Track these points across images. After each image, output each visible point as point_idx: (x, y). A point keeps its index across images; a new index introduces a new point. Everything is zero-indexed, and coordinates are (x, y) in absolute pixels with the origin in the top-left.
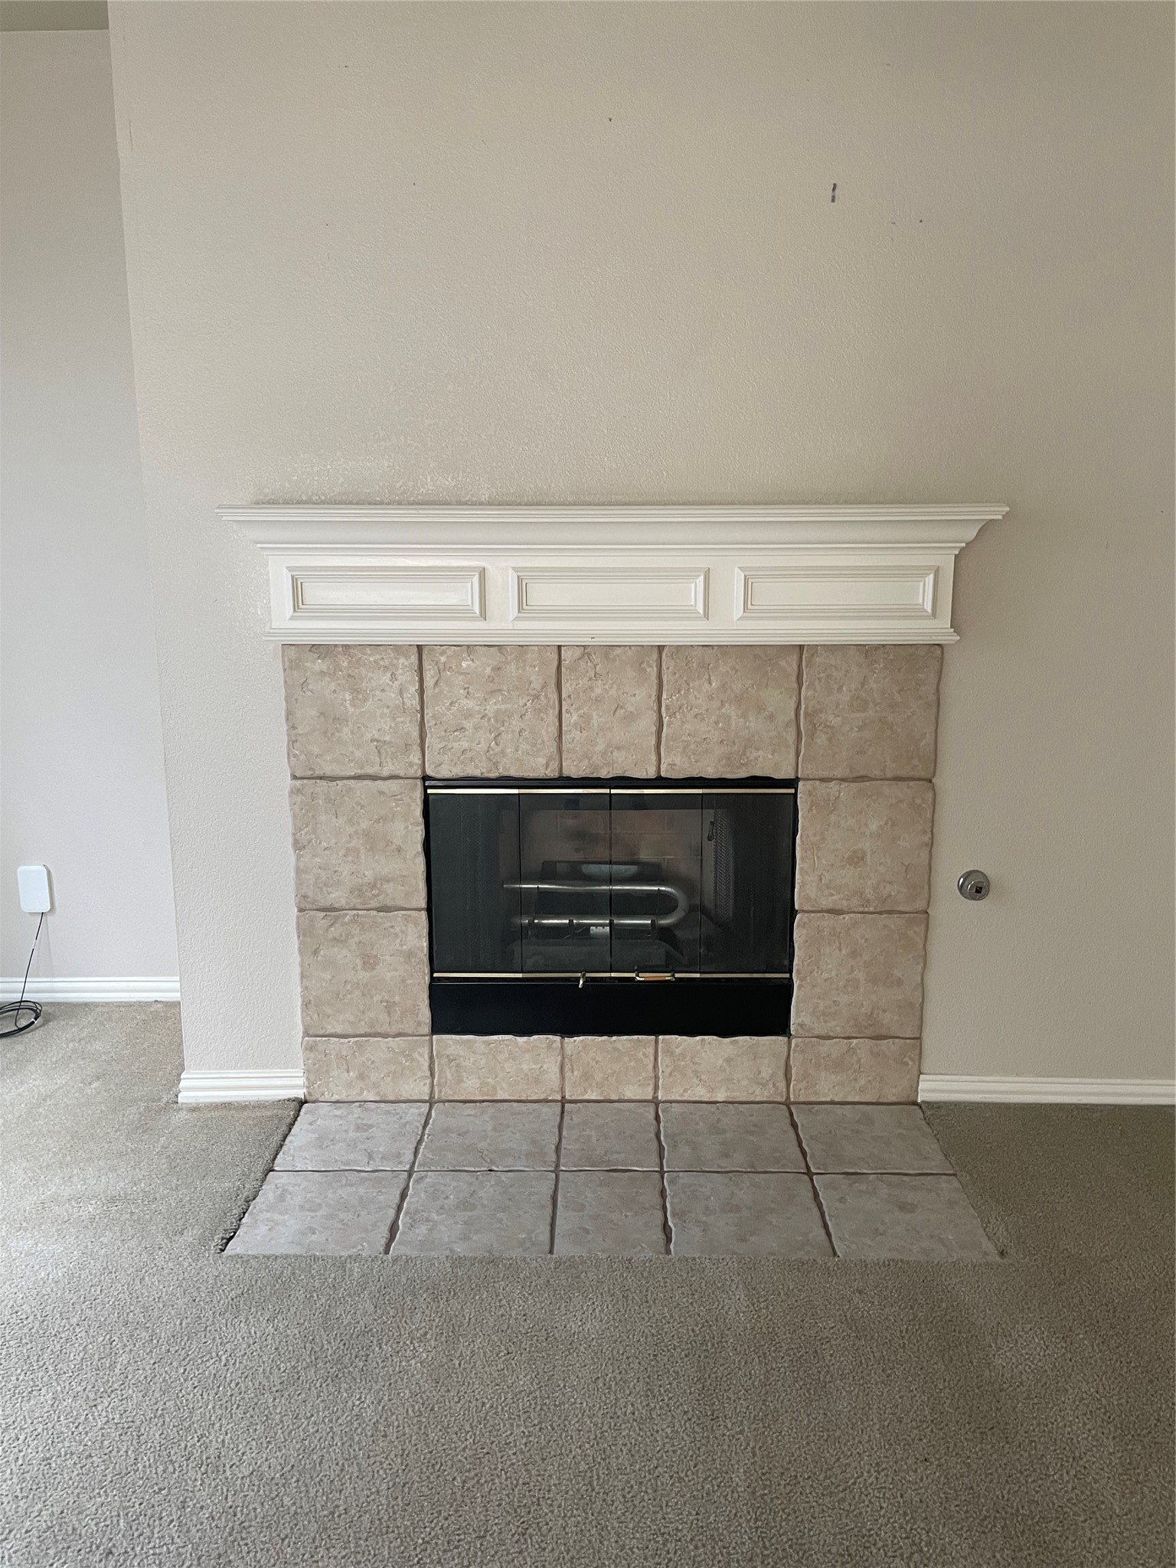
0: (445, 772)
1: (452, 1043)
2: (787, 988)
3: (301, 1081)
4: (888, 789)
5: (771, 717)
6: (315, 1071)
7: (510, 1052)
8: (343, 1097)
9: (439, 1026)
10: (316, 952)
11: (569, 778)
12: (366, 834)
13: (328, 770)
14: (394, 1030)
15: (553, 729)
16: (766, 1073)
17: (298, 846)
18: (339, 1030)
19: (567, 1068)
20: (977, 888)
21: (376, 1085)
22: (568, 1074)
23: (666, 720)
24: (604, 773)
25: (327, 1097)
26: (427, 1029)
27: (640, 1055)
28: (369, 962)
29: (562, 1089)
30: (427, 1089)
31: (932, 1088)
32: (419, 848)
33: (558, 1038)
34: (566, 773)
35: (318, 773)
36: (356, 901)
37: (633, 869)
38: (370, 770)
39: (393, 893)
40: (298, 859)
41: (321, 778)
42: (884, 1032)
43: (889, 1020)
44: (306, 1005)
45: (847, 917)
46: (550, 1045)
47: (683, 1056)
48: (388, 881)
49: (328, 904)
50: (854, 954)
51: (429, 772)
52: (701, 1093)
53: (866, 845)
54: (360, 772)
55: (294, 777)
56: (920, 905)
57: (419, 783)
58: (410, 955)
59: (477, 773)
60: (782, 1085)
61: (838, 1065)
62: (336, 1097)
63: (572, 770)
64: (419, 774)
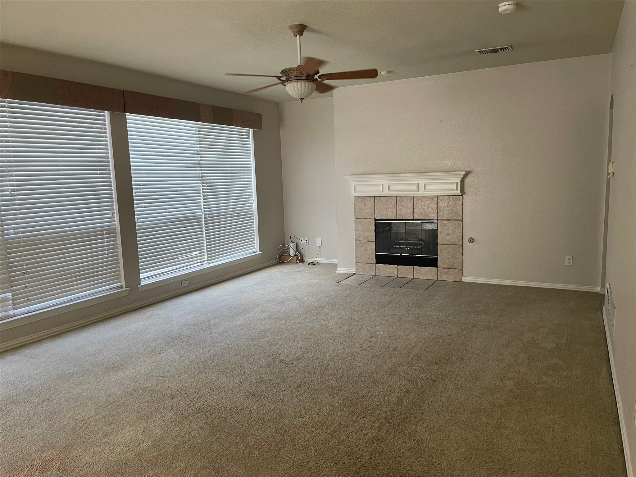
0: (378, 218)
1: (379, 265)
2: (437, 259)
3: (355, 271)
4: (454, 222)
5: (433, 209)
6: (357, 269)
7: (389, 268)
8: (362, 274)
9: (377, 262)
10: (358, 248)
11: (398, 219)
12: (366, 228)
13: (360, 217)
14: (370, 263)
15: (396, 210)
16: (433, 274)
17: (355, 230)
18: (361, 262)
19: (398, 271)
20: (472, 240)
21: (367, 272)
22: (398, 272)
23: (414, 209)
24: (404, 218)
25: (359, 274)
26: (375, 263)
27: (411, 270)
28: (366, 250)
29: (397, 275)
30: (375, 273)
31: (464, 279)
32: (374, 231)
33: (396, 266)
35: (359, 218)
36: (364, 240)
37: (417, 239)
38: (366, 218)
39: (370, 239)
40: (355, 232)
41: (359, 219)
42: (455, 268)
43: (456, 266)
44: (356, 257)
45: (447, 245)
46: (395, 267)
47: (418, 270)
48: (369, 236)
49: (359, 240)
50: (449, 252)
51: (376, 218)
52: (421, 277)
53: (450, 232)
54: (365, 218)
55: (355, 219)
56: (461, 243)
57: (374, 220)
58: (372, 249)
59: (383, 218)
60: (436, 277)
61: (447, 273)
62: (360, 274)
64: (374, 218)
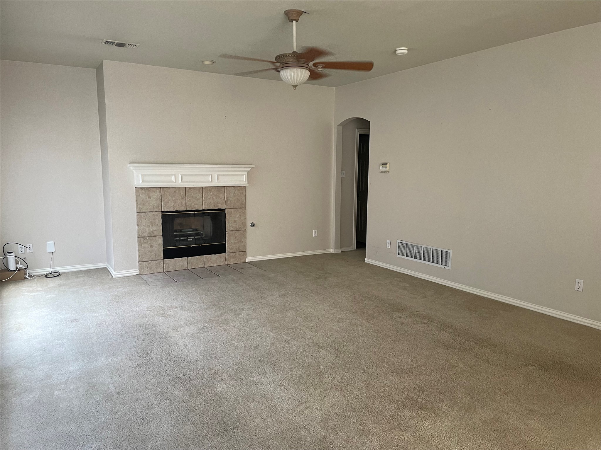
0: (166, 210)
1: (167, 260)
2: (225, 244)
3: (138, 271)
4: (239, 210)
5: (221, 199)
6: (141, 269)
7: (178, 261)
8: (147, 273)
9: (165, 257)
10: (141, 245)
11: (188, 210)
12: (151, 222)
13: (144, 211)
14: (156, 259)
15: (185, 202)
16: (222, 260)
17: (138, 225)
18: (146, 260)
19: (188, 263)
20: (253, 225)
21: (153, 270)
22: (189, 264)
23: (204, 200)
24: (194, 209)
25: (143, 274)
26: (163, 258)
27: (201, 259)
28: (152, 246)
29: (188, 267)
30: (163, 270)
31: (248, 260)
32: (161, 224)
33: (187, 258)
34: (187, 210)
35: (142, 211)
36: (149, 235)
37: (192, 230)
38: (151, 211)
39: (156, 233)
40: (138, 227)
41: (142, 212)
42: (241, 251)
43: (241, 249)
44: (139, 256)
45: (234, 231)
46: (185, 259)
47: (208, 259)
48: (155, 231)
49: (144, 236)
50: (235, 238)
51: (163, 210)
52: (212, 265)
53: (236, 219)
54: (150, 211)
55: (137, 212)
56: (245, 229)
57: (161, 212)
58: (159, 245)
59: (171, 210)
60: (225, 262)
61: (234, 257)
62: (145, 274)
63: (188, 209)
64: (161, 211)
